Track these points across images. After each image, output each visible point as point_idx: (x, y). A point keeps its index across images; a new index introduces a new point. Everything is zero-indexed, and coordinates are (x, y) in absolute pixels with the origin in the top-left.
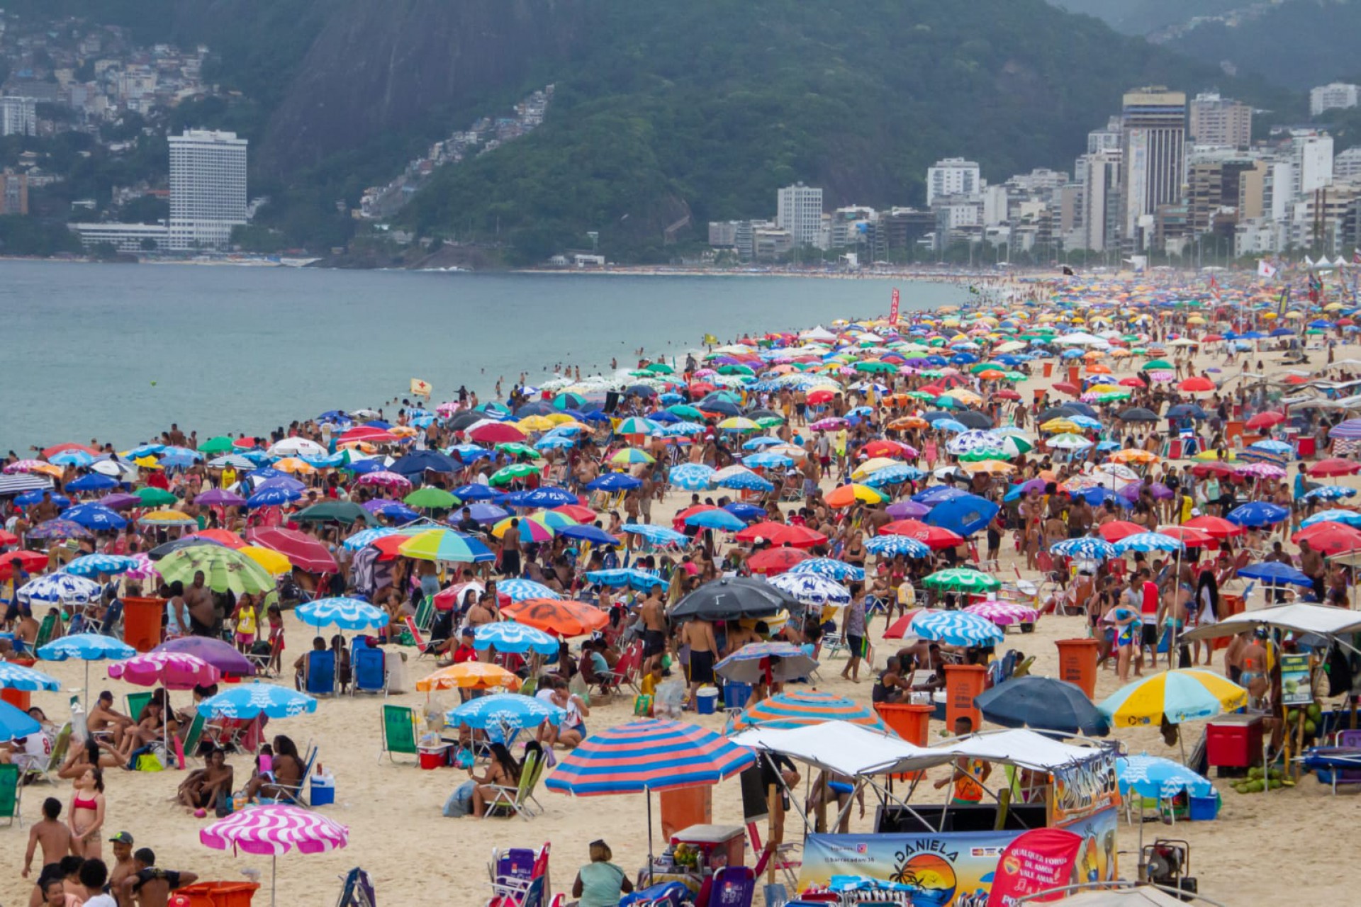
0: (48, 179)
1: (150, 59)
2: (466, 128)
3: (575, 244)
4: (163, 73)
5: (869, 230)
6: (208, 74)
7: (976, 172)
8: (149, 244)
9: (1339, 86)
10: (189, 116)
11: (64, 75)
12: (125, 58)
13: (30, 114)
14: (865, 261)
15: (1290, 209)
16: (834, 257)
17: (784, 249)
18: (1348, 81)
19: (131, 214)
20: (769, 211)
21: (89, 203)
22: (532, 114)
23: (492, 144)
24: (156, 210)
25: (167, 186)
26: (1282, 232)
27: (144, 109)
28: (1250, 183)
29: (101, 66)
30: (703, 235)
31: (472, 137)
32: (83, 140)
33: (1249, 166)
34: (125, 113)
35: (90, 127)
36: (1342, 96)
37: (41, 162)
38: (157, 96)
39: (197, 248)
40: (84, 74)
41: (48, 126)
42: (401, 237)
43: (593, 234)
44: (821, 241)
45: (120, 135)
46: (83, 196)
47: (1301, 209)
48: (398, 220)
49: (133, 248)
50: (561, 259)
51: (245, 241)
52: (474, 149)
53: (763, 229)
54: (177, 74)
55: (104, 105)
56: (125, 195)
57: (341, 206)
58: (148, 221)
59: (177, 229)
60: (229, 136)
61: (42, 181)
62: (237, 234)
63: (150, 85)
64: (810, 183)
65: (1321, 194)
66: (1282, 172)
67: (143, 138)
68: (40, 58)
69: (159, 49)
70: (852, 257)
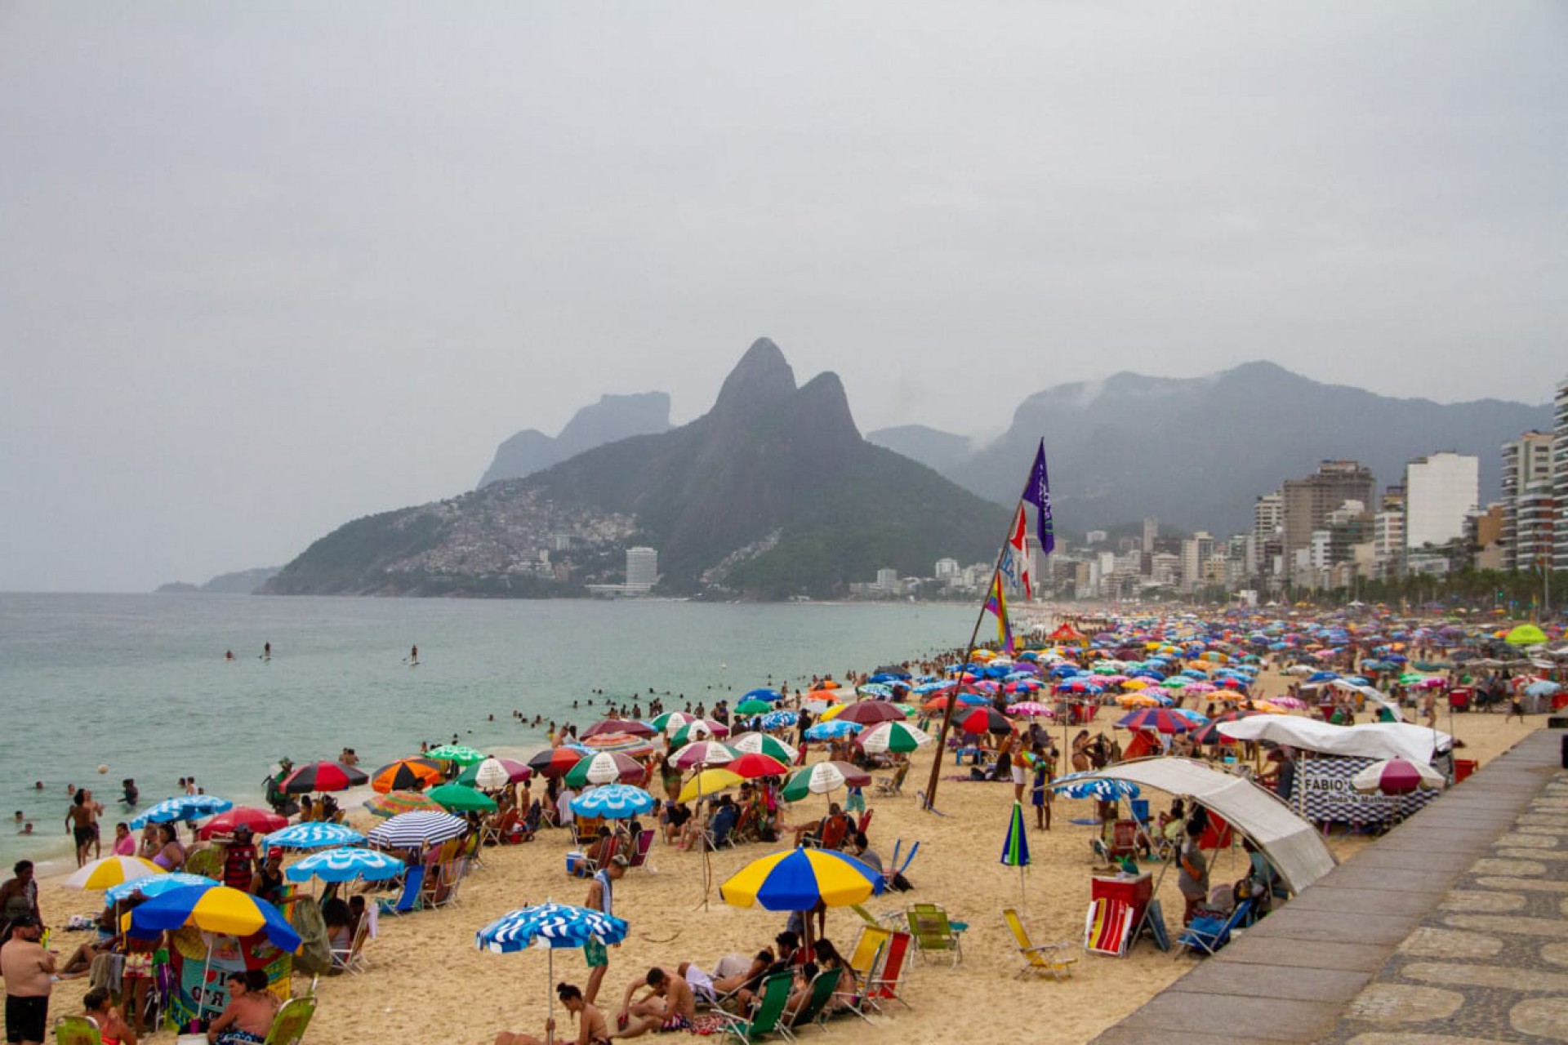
0: (576, 567)
1: (613, 519)
2: (746, 546)
3: (797, 592)
4: (619, 524)
5: (918, 587)
6: (638, 525)
7: (955, 564)
8: (618, 592)
9: (1097, 532)
10: (632, 542)
11: (577, 526)
12: (602, 519)
13: (567, 542)
14: (917, 598)
15: (1098, 581)
16: (904, 597)
17: (882, 594)
18: (1101, 529)
19: (610, 581)
20: (874, 579)
21: (593, 577)
22: (773, 540)
23: (757, 553)
24: (621, 579)
25: (625, 569)
26: (1095, 589)
27: (612, 539)
28: (1080, 570)
29: (592, 522)
30: (847, 589)
31: (748, 549)
32: (588, 552)
33: (1078, 564)
34: (606, 541)
35: (591, 546)
36: (1100, 536)
37: (573, 561)
38: (617, 533)
39: (637, 594)
40: (586, 525)
41: (574, 547)
42: (725, 589)
43: (805, 588)
44: (896, 591)
45: (603, 550)
46: (591, 573)
47: (1103, 580)
48: (724, 583)
49: (612, 595)
50: (792, 598)
51: (657, 591)
52: (749, 555)
53: (872, 586)
54: (624, 525)
55: (596, 538)
56: (607, 573)
57: (695, 577)
58: (618, 583)
59: (630, 587)
60: (650, 550)
61: (572, 568)
62: (653, 589)
63: (614, 529)
64: (891, 568)
65: (1112, 575)
66: (1093, 565)
67: (613, 551)
68: (567, 520)
69: (616, 515)
70: (912, 598)
